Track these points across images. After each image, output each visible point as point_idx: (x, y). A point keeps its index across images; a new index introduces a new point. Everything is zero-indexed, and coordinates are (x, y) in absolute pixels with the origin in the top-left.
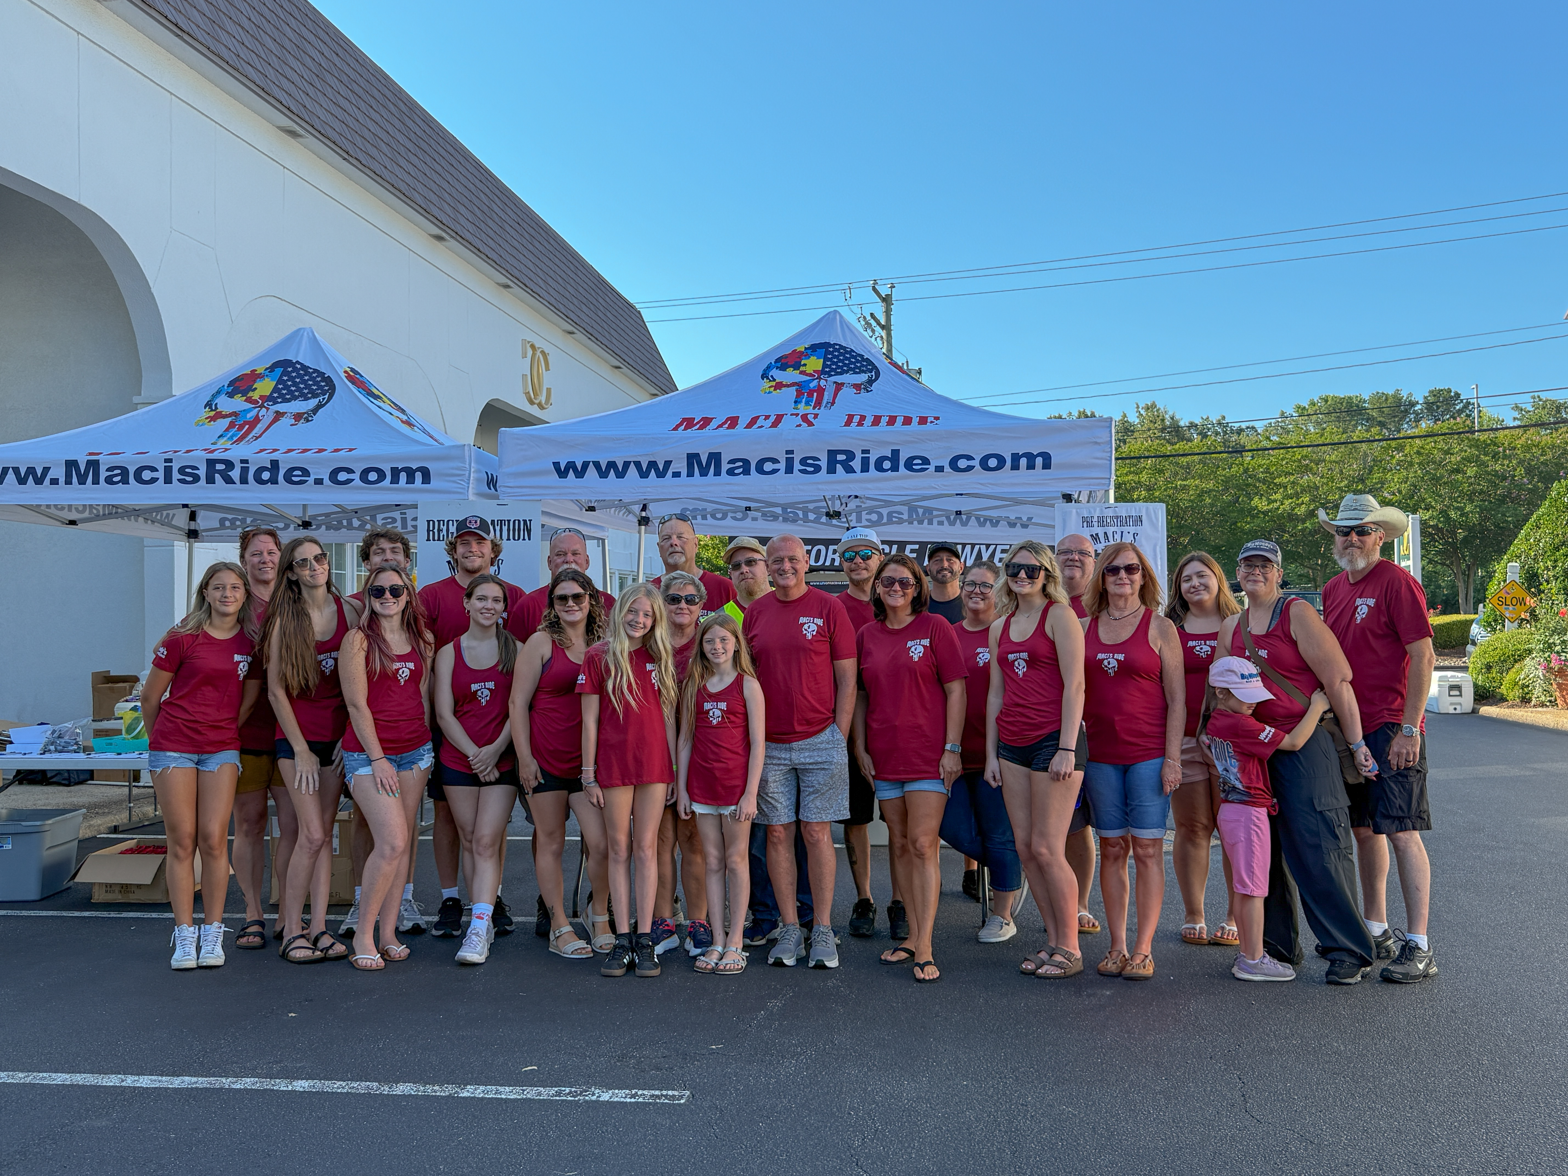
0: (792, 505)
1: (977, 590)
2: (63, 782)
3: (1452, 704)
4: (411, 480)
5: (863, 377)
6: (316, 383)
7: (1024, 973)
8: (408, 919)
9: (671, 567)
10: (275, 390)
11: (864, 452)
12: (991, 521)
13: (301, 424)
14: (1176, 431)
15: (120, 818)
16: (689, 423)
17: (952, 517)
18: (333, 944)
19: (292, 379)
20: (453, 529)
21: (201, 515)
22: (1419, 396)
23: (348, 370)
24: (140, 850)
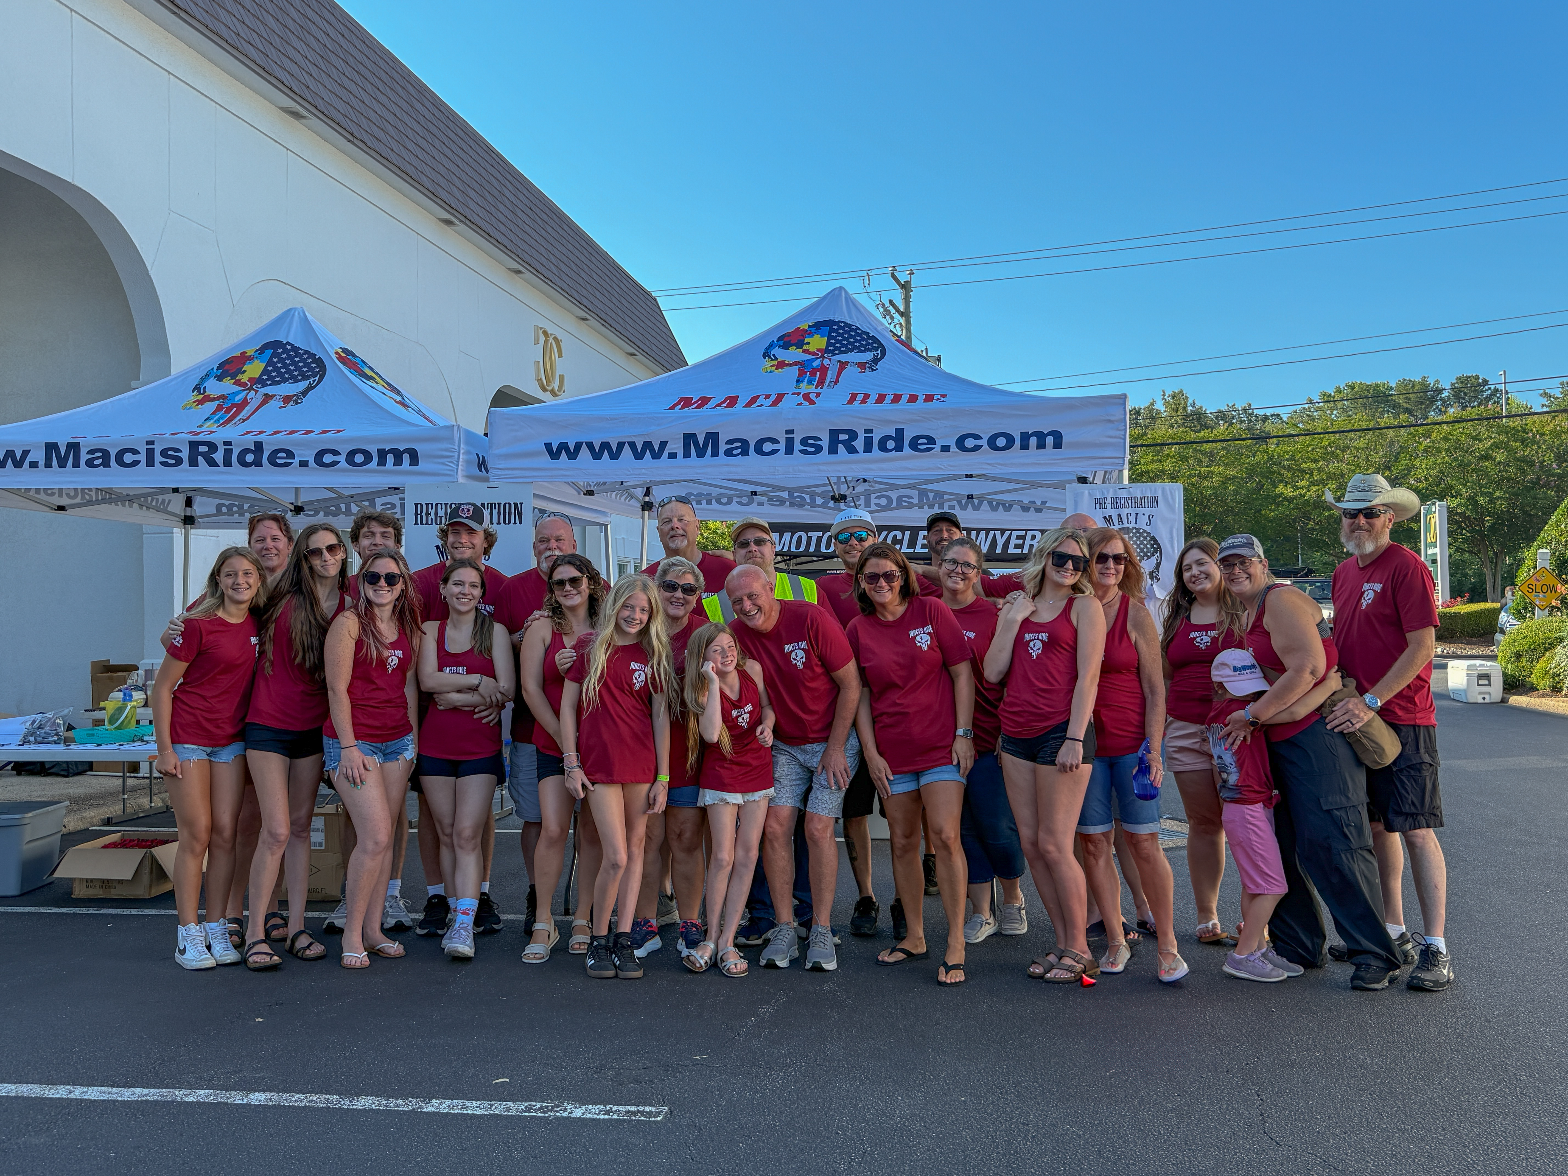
0: (801, 489)
1: (959, 569)
2: (62, 773)
3: (1480, 693)
4: (398, 462)
5: (869, 356)
6: (307, 365)
7: (1032, 977)
8: (392, 917)
9: (671, 552)
10: (265, 372)
11: (867, 431)
12: (1004, 505)
13: (290, 407)
14: (1198, 419)
15: (114, 810)
16: (686, 402)
17: (964, 502)
18: (311, 944)
19: (282, 361)
20: (441, 513)
21: (198, 501)
22: (1446, 384)
23: (340, 351)
24: (125, 844)
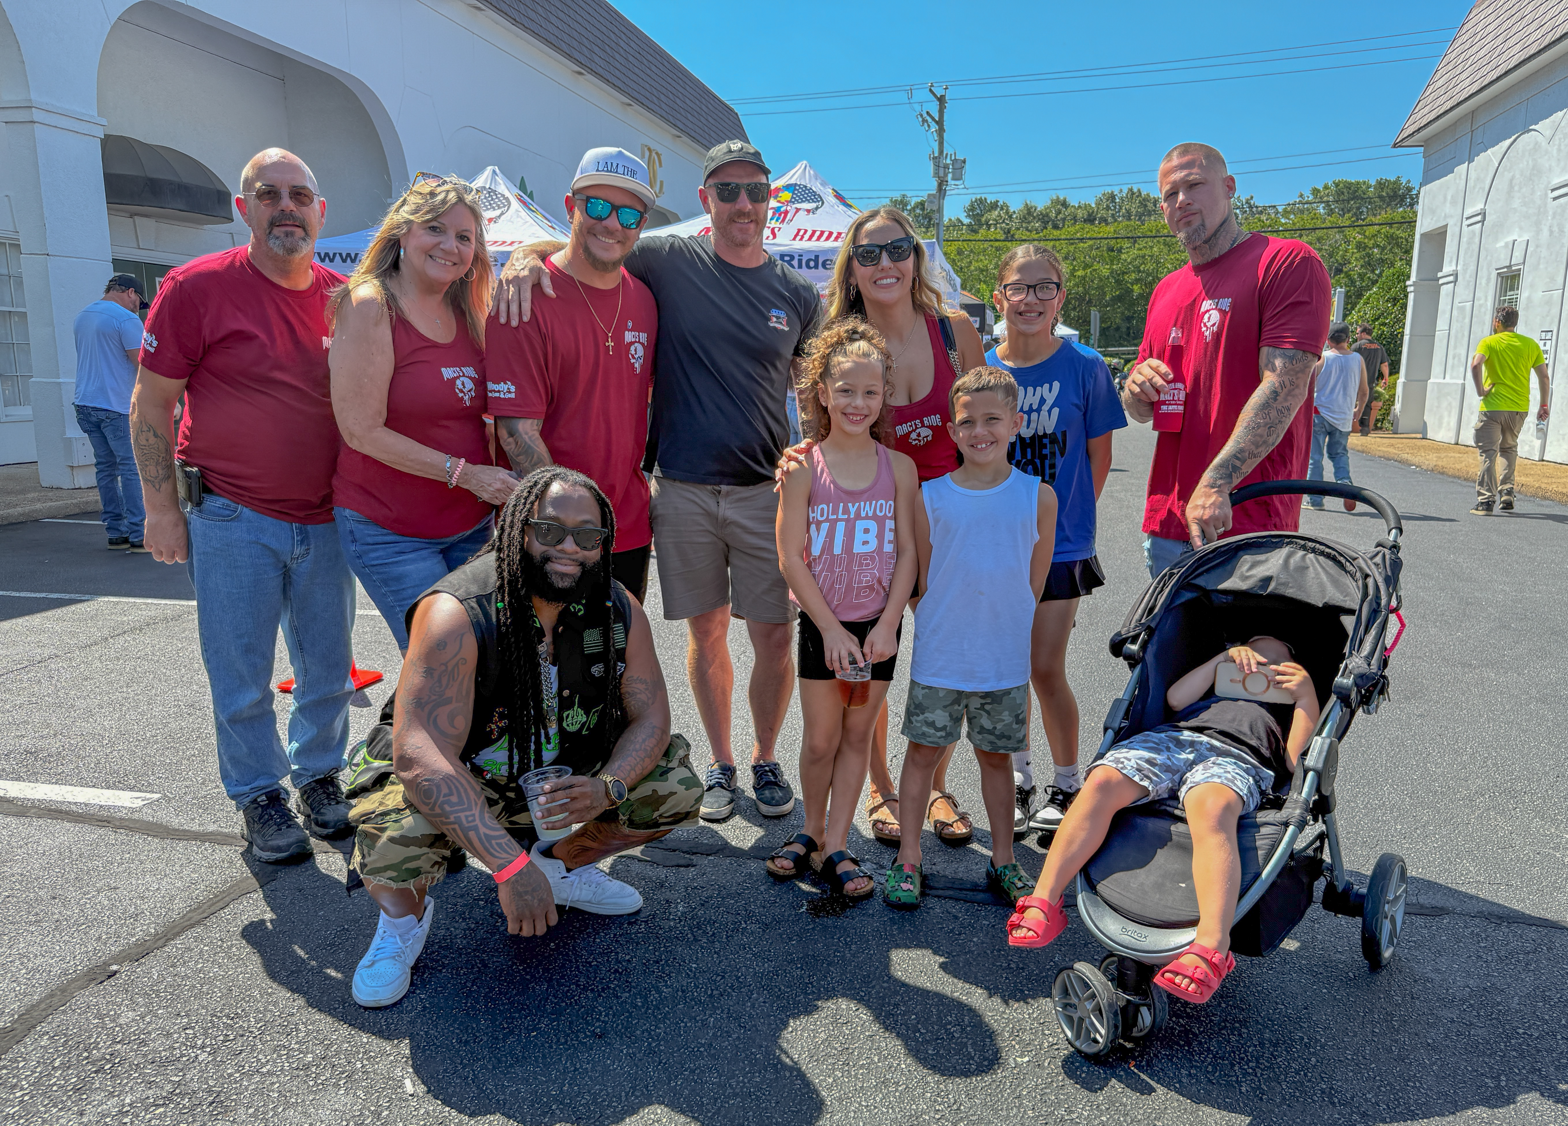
5: (814, 205)
6: (500, 201)
11: (799, 255)
13: (492, 225)
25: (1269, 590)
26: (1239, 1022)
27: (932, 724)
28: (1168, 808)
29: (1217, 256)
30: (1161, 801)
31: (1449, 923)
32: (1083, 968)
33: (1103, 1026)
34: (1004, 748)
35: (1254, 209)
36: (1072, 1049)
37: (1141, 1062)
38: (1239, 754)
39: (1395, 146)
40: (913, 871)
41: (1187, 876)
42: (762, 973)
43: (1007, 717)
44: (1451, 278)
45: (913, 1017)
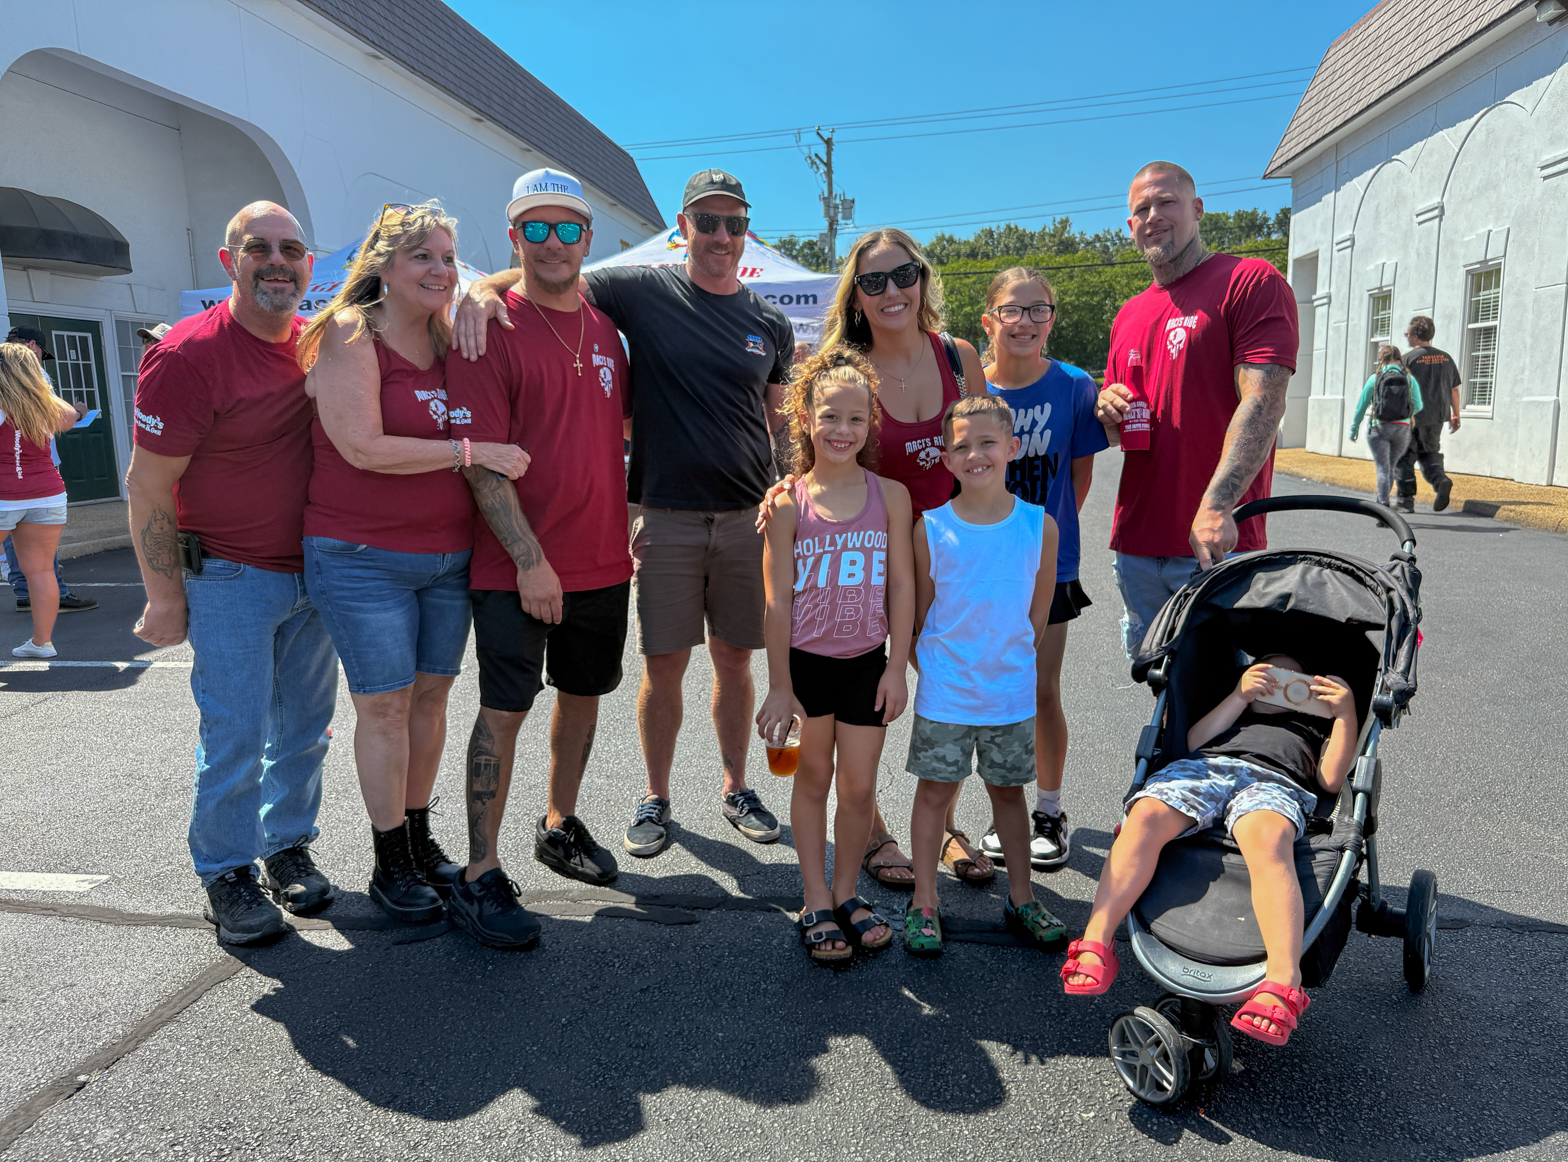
25: (1289, 607)
26: (1297, 1056)
27: (943, 759)
28: (1216, 839)
29: (1181, 275)
30: (1205, 832)
31: (1473, 935)
32: (1144, 1013)
33: (1171, 1073)
34: (1017, 780)
35: (1124, 242)
36: (1135, 1099)
37: (1209, 1108)
38: (1281, 778)
39: (1265, 177)
40: (932, 915)
41: (1247, 909)
42: (795, 1038)
43: (1017, 748)
44: (1325, 301)
45: (964, 1076)
